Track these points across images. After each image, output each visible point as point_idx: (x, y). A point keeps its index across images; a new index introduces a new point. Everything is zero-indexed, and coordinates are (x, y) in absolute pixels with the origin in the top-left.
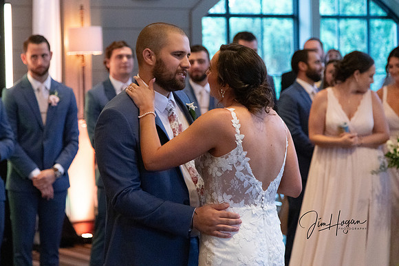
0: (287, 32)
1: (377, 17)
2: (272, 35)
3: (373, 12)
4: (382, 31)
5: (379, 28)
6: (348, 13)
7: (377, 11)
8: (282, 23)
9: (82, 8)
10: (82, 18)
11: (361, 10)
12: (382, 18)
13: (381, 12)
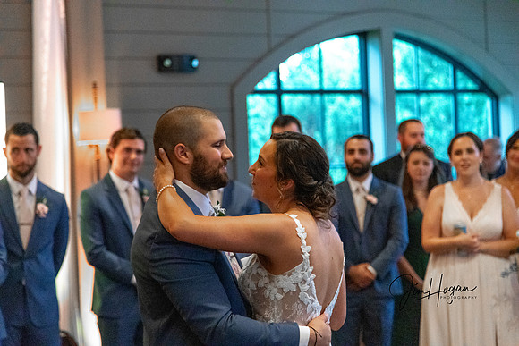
0: (354, 111)
1: (466, 91)
2: (336, 115)
3: (461, 85)
4: (473, 108)
5: (469, 104)
6: (430, 87)
7: (466, 83)
8: (348, 99)
9: (95, 86)
10: (95, 98)
11: (446, 83)
12: (473, 92)
13: (471, 85)
